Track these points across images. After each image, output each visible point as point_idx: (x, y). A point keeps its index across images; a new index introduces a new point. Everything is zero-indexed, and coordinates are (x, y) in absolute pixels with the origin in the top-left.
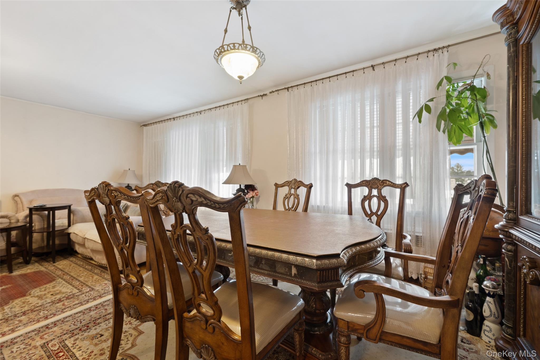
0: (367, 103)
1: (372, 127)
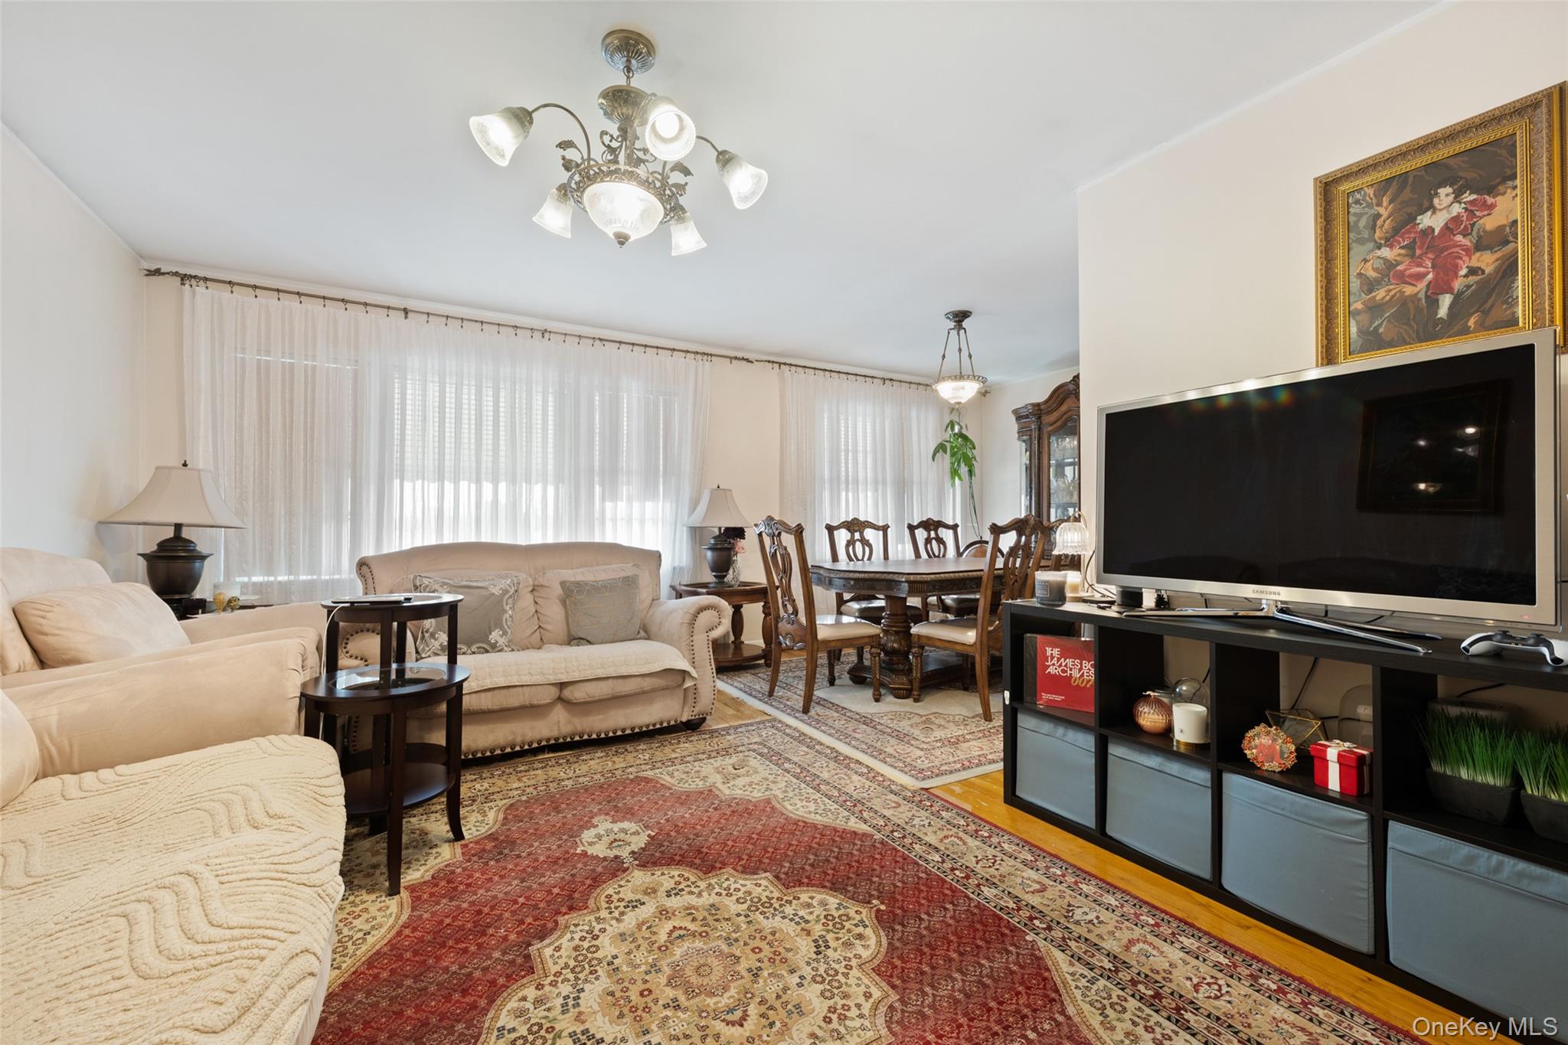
0: (860, 420)
1: (865, 452)
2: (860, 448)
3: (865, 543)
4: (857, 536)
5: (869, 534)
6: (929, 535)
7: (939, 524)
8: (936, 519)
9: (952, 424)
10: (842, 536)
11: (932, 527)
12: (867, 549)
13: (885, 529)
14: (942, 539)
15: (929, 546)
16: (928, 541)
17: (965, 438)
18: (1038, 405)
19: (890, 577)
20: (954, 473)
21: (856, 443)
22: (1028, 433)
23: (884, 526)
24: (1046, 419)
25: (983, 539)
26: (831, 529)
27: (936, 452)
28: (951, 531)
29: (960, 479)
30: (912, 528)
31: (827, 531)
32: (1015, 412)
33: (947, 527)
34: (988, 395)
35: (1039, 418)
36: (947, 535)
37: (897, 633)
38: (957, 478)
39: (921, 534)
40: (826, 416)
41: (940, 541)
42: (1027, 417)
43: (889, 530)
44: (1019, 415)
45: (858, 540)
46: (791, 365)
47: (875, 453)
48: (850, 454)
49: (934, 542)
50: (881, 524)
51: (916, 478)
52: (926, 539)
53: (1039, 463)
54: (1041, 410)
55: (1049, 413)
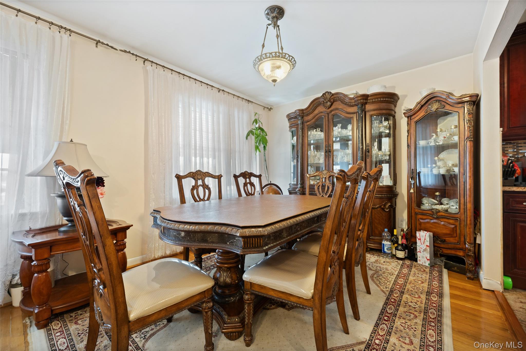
2: (204, 129)
3: (206, 187)
4: (200, 182)
5: (209, 181)
6: (246, 181)
7: (251, 175)
8: (249, 172)
9: (256, 121)
10: (188, 183)
11: (247, 177)
12: (207, 191)
13: (219, 177)
14: (253, 183)
15: (246, 187)
16: (245, 185)
17: (262, 130)
18: (302, 110)
19: (223, 229)
20: (257, 148)
21: (202, 125)
22: (296, 126)
23: (218, 176)
24: (306, 118)
25: (272, 183)
26: (179, 178)
27: (248, 135)
28: (258, 179)
29: (260, 151)
30: (236, 177)
31: (176, 179)
32: (288, 116)
33: (255, 176)
34: (271, 110)
35: (303, 117)
36: (255, 180)
37: (229, 269)
38: (258, 150)
39: (241, 181)
40: (180, 106)
41: (252, 184)
42: (296, 117)
43: (222, 179)
44: (290, 117)
45: (200, 185)
46: (152, 62)
47: (213, 133)
48: (197, 132)
49: (249, 185)
50: (217, 174)
51: (237, 149)
52: (244, 184)
53: (302, 142)
54: (303, 113)
55: (308, 115)
